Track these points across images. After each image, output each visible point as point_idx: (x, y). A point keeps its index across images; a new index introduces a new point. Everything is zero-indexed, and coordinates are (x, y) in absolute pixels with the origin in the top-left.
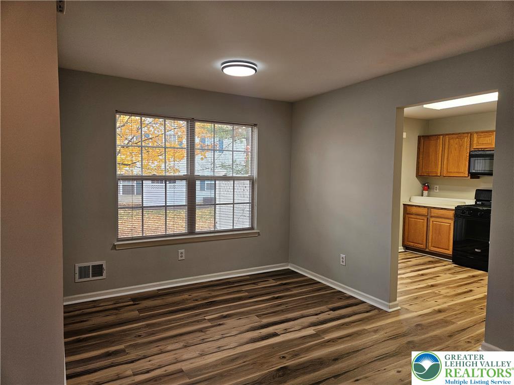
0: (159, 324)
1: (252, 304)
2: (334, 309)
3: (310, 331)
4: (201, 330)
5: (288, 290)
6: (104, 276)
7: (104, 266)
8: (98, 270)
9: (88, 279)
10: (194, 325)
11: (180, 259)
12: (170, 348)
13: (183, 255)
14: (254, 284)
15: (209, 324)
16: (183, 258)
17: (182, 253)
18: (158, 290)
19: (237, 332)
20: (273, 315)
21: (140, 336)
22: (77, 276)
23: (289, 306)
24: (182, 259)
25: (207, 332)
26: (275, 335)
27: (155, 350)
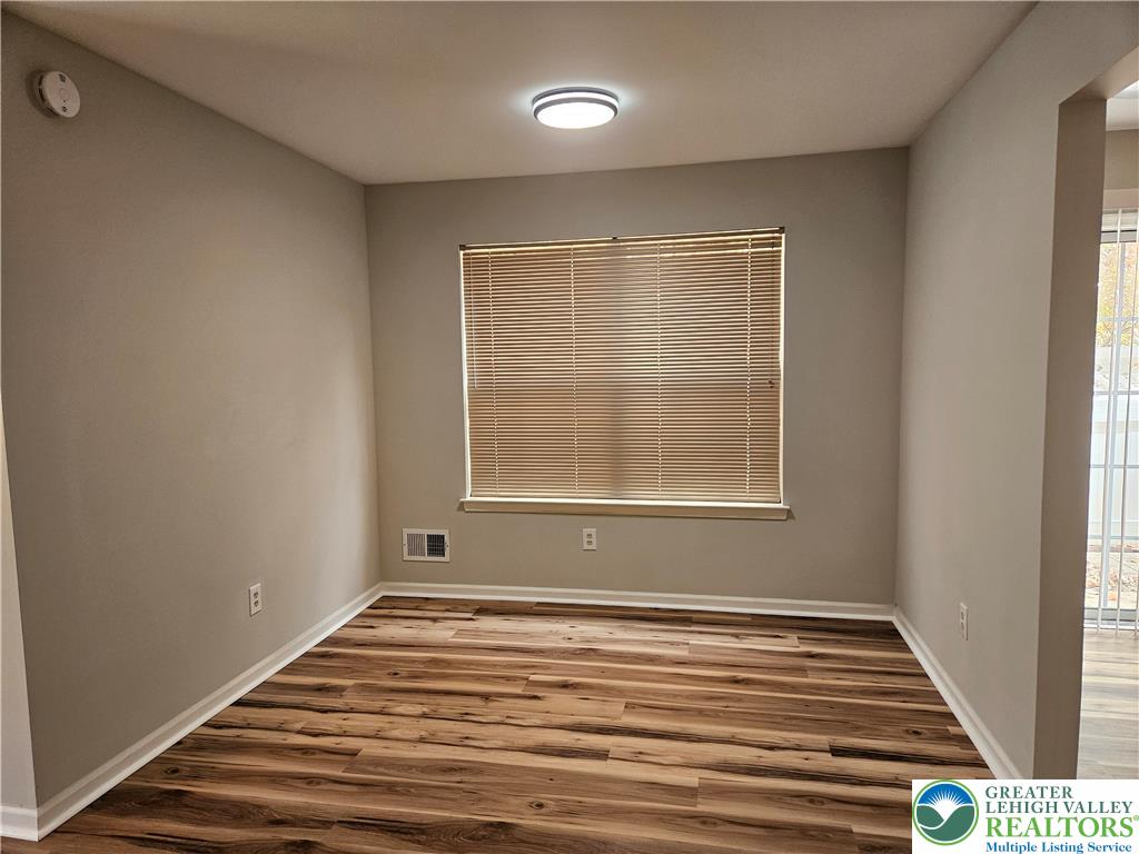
0: (448, 663)
1: (661, 677)
2: (837, 752)
3: (691, 778)
4: (486, 697)
5: (802, 671)
6: (447, 558)
7: (446, 539)
8: (436, 544)
9: (422, 558)
10: (494, 683)
11: (586, 547)
12: (400, 710)
13: (594, 540)
14: (737, 636)
15: (519, 691)
16: (593, 547)
17: (589, 536)
18: (539, 604)
19: (539, 722)
20: (664, 715)
21: (396, 674)
22: (406, 549)
23: (736, 707)
24: (590, 547)
25: (491, 704)
26: (602, 755)
27: (377, 705)
